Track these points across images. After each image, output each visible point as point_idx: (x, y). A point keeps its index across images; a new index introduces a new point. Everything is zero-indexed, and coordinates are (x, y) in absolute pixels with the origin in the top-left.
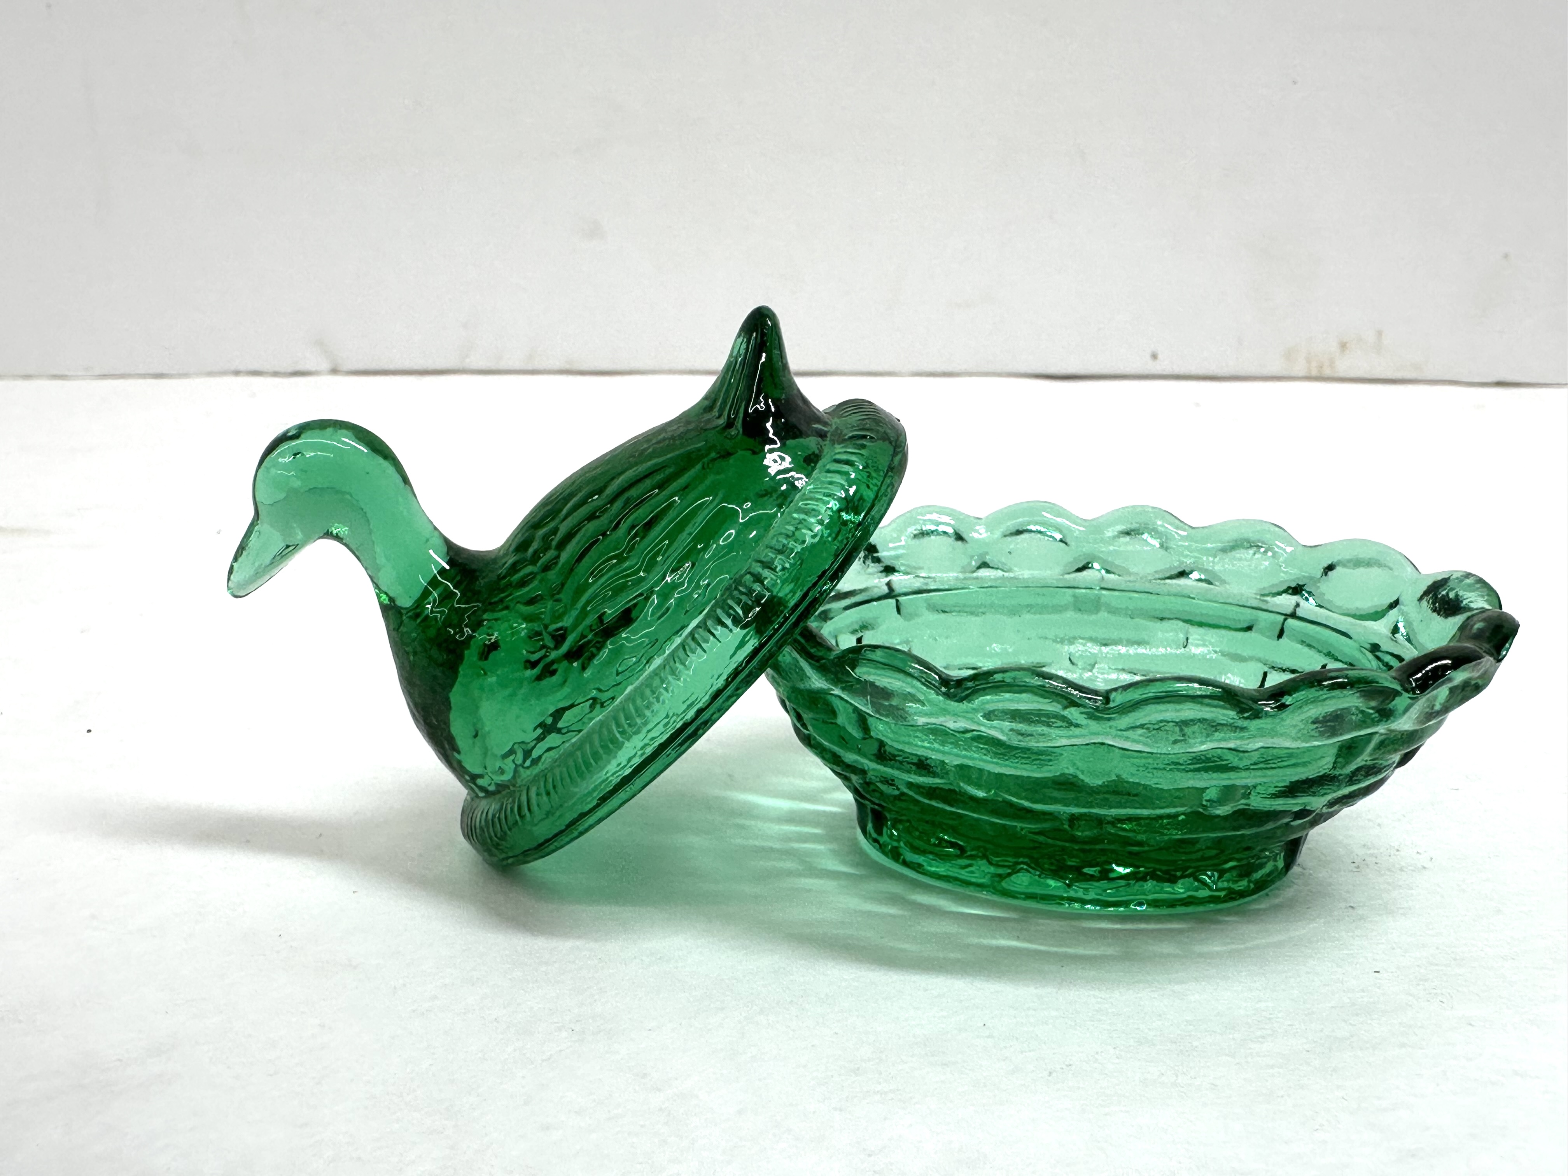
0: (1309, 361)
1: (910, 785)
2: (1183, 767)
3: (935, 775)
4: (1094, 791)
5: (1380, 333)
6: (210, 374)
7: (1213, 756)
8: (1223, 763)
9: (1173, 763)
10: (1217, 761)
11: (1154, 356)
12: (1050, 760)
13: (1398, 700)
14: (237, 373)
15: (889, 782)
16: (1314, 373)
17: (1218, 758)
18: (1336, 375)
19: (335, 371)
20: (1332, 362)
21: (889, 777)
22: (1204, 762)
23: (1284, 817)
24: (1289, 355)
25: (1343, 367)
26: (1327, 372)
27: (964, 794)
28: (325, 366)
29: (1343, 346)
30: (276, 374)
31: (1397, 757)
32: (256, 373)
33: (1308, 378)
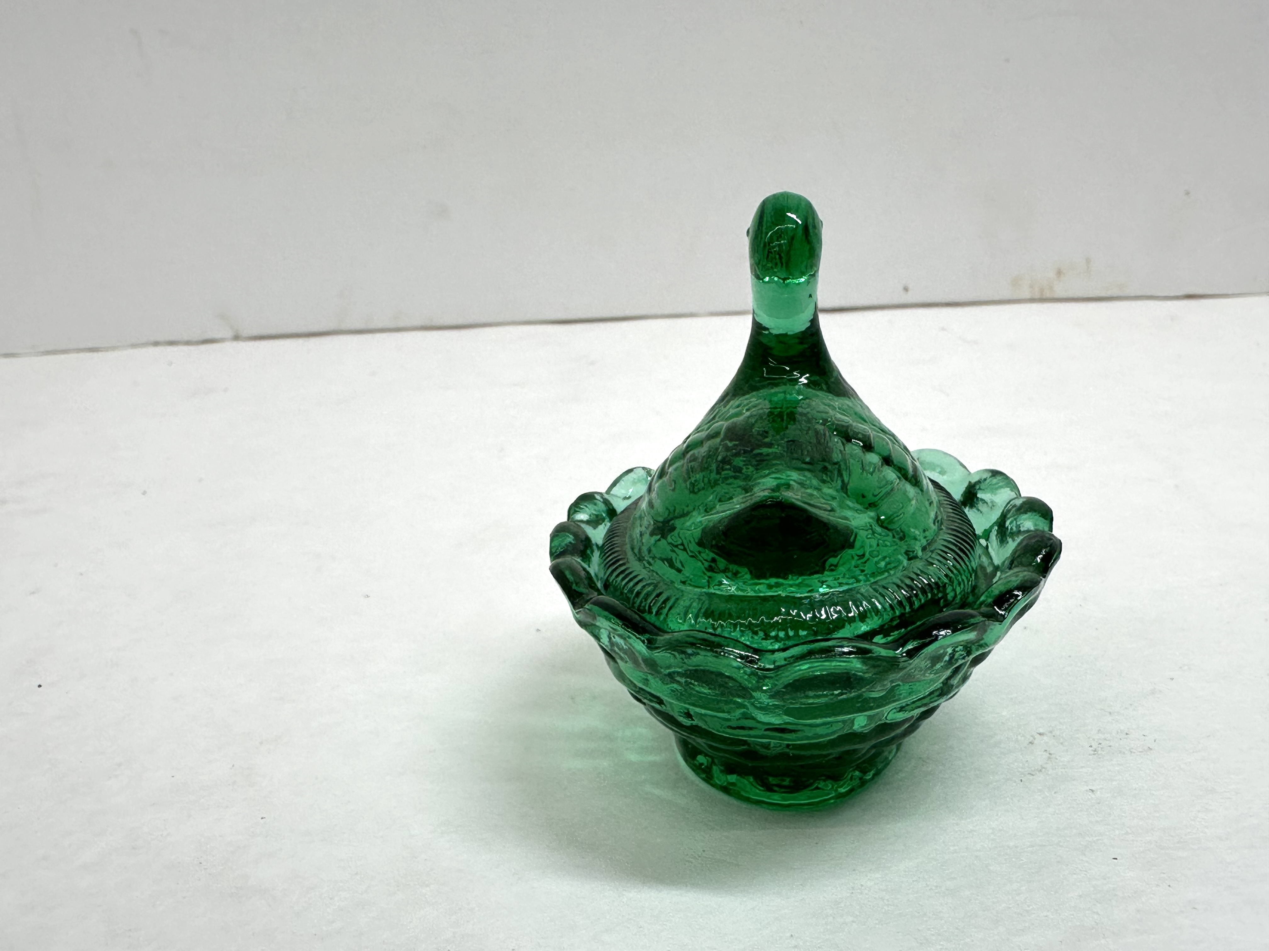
0: (1031, 286)
5: (1088, 261)
6: (134, 346)
11: (906, 289)
14: (156, 344)
16: (1037, 295)
18: (1056, 296)
19: (237, 338)
20: (1051, 288)
24: (1016, 282)
25: (1059, 292)
26: (1048, 294)
28: (229, 334)
29: (1059, 273)
30: (188, 343)
32: (171, 343)
33: (1032, 300)
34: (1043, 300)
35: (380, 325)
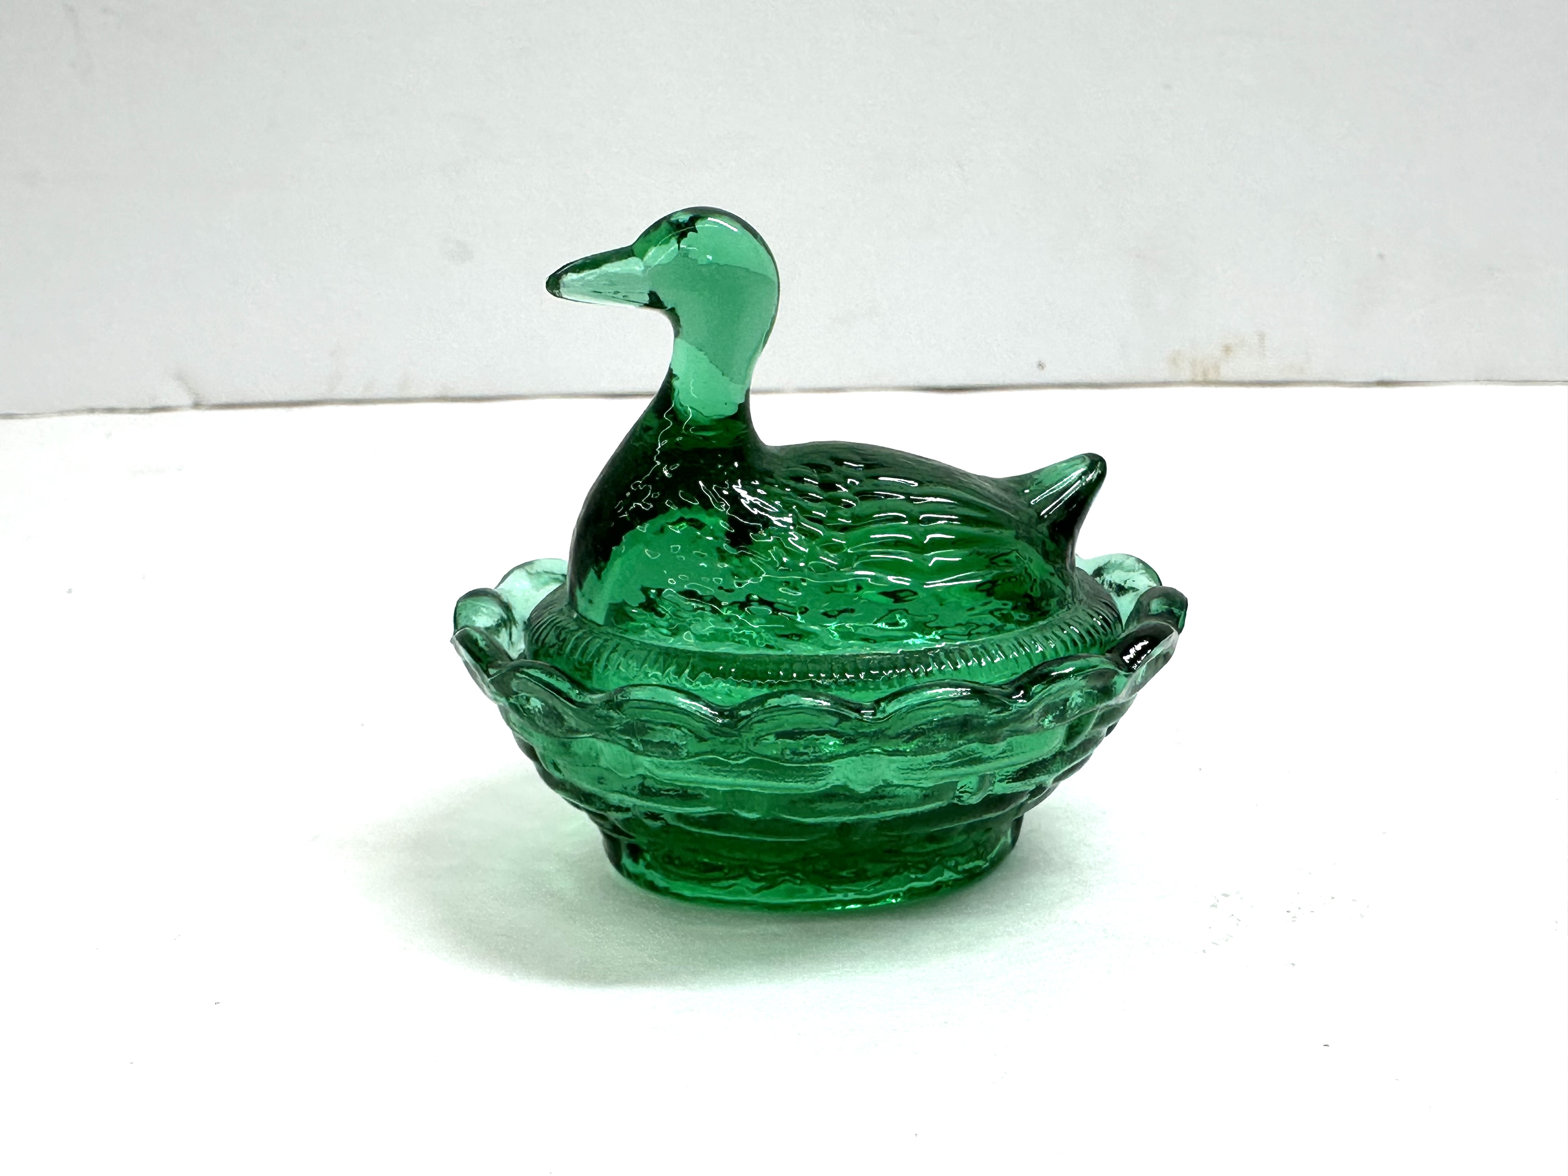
0: (1193, 367)
1: (679, 816)
2: (943, 764)
3: (705, 803)
4: (863, 798)
5: (1262, 337)
6: (62, 413)
7: (968, 751)
8: (975, 756)
9: (934, 762)
10: (971, 755)
11: (1041, 366)
12: (823, 775)
13: (1116, 678)
14: (92, 411)
15: (654, 816)
16: (1200, 378)
17: (972, 752)
18: (1220, 379)
19: (197, 405)
20: (1217, 368)
21: (657, 812)
22: (960, 757)
23: (1022, 797)
24: (1174, 361)
25: (1226, 373)
26: (1212, 376)
27: (737, 818)
28: (187, 400)
29: (1227, 349)
30: (133, 410)
31: (1105, 730)
32: (112, 410)
33: (1194, 383)
34: (1206, 383)
35: (382, 394)
